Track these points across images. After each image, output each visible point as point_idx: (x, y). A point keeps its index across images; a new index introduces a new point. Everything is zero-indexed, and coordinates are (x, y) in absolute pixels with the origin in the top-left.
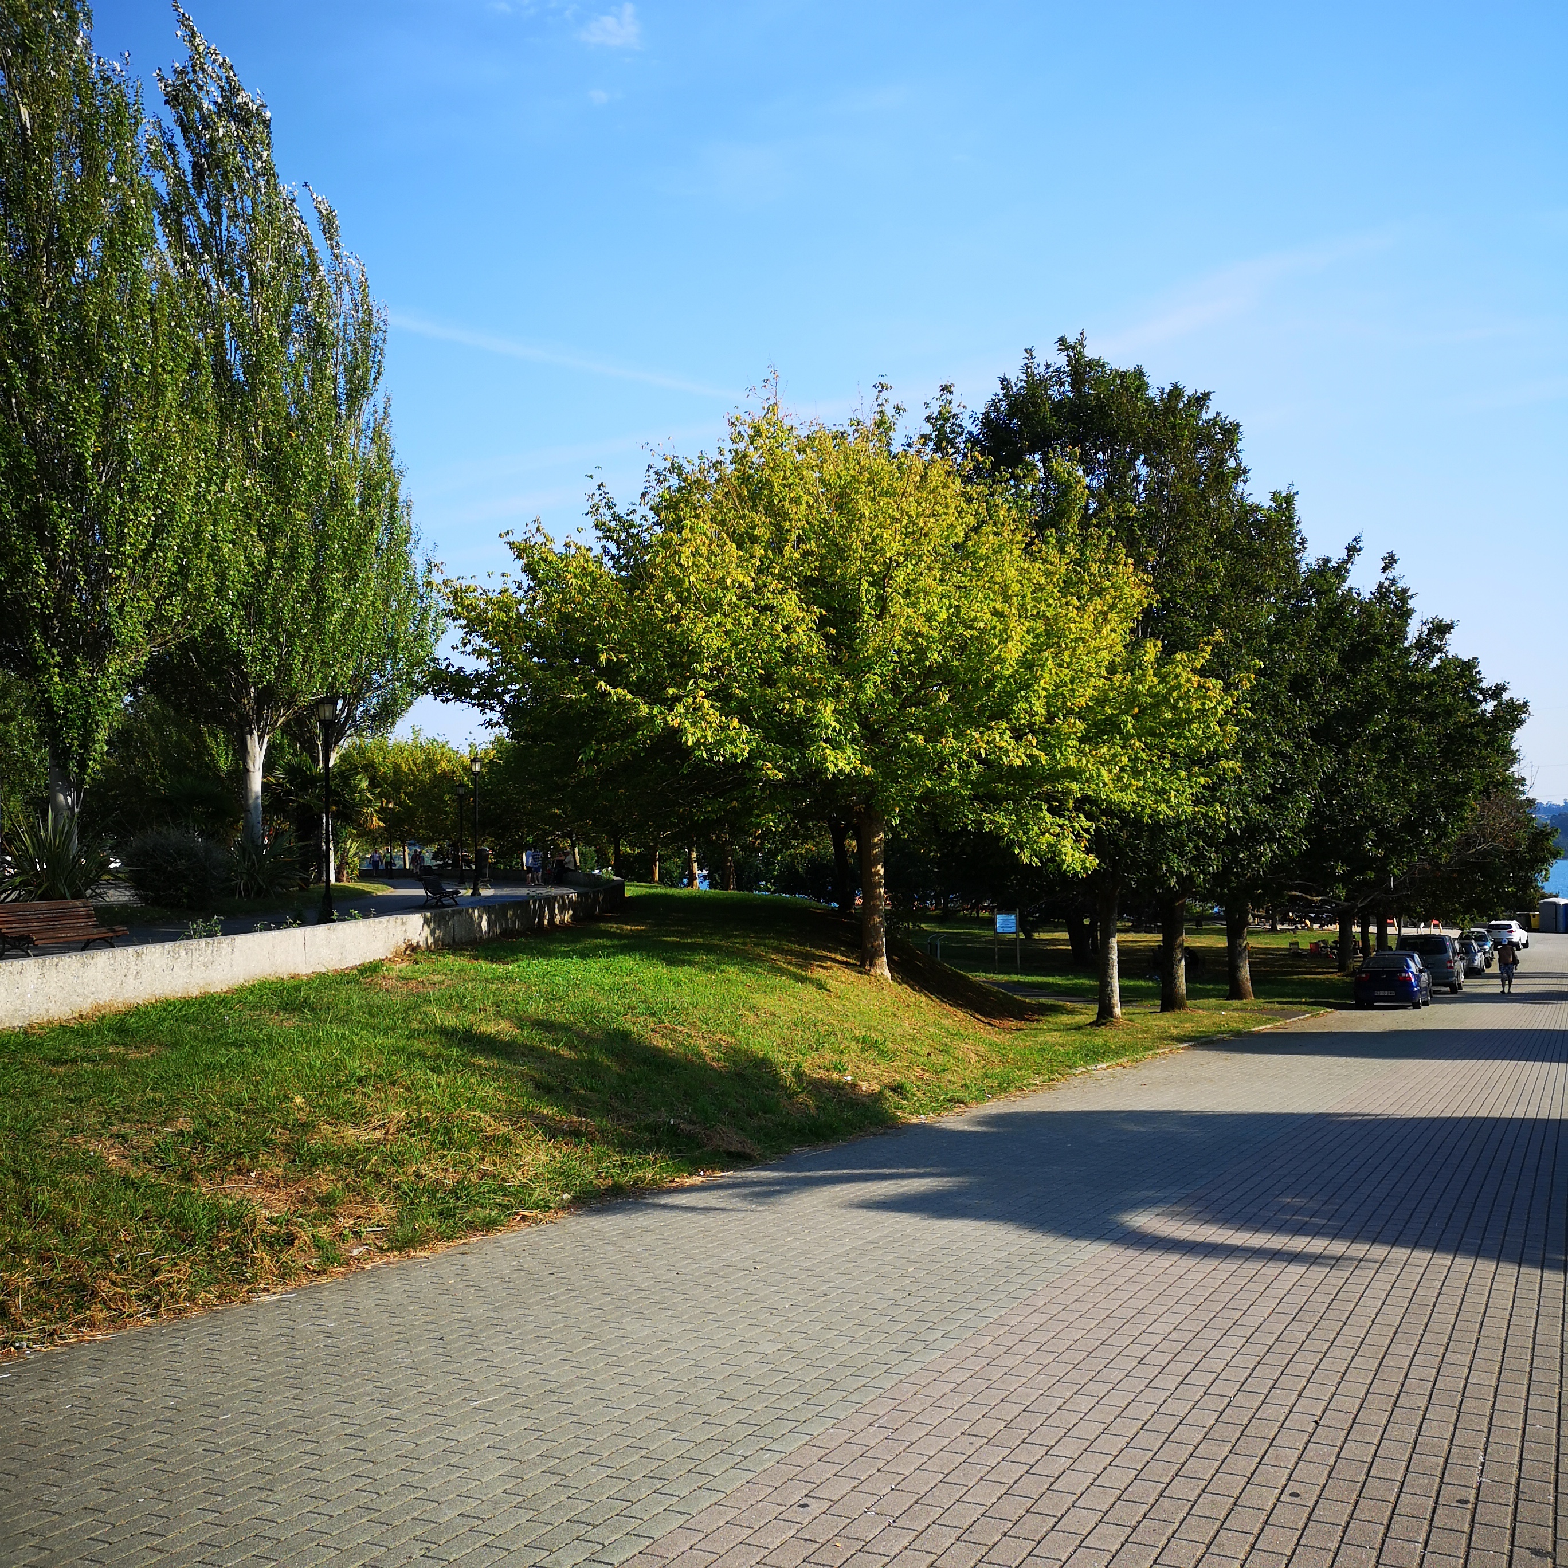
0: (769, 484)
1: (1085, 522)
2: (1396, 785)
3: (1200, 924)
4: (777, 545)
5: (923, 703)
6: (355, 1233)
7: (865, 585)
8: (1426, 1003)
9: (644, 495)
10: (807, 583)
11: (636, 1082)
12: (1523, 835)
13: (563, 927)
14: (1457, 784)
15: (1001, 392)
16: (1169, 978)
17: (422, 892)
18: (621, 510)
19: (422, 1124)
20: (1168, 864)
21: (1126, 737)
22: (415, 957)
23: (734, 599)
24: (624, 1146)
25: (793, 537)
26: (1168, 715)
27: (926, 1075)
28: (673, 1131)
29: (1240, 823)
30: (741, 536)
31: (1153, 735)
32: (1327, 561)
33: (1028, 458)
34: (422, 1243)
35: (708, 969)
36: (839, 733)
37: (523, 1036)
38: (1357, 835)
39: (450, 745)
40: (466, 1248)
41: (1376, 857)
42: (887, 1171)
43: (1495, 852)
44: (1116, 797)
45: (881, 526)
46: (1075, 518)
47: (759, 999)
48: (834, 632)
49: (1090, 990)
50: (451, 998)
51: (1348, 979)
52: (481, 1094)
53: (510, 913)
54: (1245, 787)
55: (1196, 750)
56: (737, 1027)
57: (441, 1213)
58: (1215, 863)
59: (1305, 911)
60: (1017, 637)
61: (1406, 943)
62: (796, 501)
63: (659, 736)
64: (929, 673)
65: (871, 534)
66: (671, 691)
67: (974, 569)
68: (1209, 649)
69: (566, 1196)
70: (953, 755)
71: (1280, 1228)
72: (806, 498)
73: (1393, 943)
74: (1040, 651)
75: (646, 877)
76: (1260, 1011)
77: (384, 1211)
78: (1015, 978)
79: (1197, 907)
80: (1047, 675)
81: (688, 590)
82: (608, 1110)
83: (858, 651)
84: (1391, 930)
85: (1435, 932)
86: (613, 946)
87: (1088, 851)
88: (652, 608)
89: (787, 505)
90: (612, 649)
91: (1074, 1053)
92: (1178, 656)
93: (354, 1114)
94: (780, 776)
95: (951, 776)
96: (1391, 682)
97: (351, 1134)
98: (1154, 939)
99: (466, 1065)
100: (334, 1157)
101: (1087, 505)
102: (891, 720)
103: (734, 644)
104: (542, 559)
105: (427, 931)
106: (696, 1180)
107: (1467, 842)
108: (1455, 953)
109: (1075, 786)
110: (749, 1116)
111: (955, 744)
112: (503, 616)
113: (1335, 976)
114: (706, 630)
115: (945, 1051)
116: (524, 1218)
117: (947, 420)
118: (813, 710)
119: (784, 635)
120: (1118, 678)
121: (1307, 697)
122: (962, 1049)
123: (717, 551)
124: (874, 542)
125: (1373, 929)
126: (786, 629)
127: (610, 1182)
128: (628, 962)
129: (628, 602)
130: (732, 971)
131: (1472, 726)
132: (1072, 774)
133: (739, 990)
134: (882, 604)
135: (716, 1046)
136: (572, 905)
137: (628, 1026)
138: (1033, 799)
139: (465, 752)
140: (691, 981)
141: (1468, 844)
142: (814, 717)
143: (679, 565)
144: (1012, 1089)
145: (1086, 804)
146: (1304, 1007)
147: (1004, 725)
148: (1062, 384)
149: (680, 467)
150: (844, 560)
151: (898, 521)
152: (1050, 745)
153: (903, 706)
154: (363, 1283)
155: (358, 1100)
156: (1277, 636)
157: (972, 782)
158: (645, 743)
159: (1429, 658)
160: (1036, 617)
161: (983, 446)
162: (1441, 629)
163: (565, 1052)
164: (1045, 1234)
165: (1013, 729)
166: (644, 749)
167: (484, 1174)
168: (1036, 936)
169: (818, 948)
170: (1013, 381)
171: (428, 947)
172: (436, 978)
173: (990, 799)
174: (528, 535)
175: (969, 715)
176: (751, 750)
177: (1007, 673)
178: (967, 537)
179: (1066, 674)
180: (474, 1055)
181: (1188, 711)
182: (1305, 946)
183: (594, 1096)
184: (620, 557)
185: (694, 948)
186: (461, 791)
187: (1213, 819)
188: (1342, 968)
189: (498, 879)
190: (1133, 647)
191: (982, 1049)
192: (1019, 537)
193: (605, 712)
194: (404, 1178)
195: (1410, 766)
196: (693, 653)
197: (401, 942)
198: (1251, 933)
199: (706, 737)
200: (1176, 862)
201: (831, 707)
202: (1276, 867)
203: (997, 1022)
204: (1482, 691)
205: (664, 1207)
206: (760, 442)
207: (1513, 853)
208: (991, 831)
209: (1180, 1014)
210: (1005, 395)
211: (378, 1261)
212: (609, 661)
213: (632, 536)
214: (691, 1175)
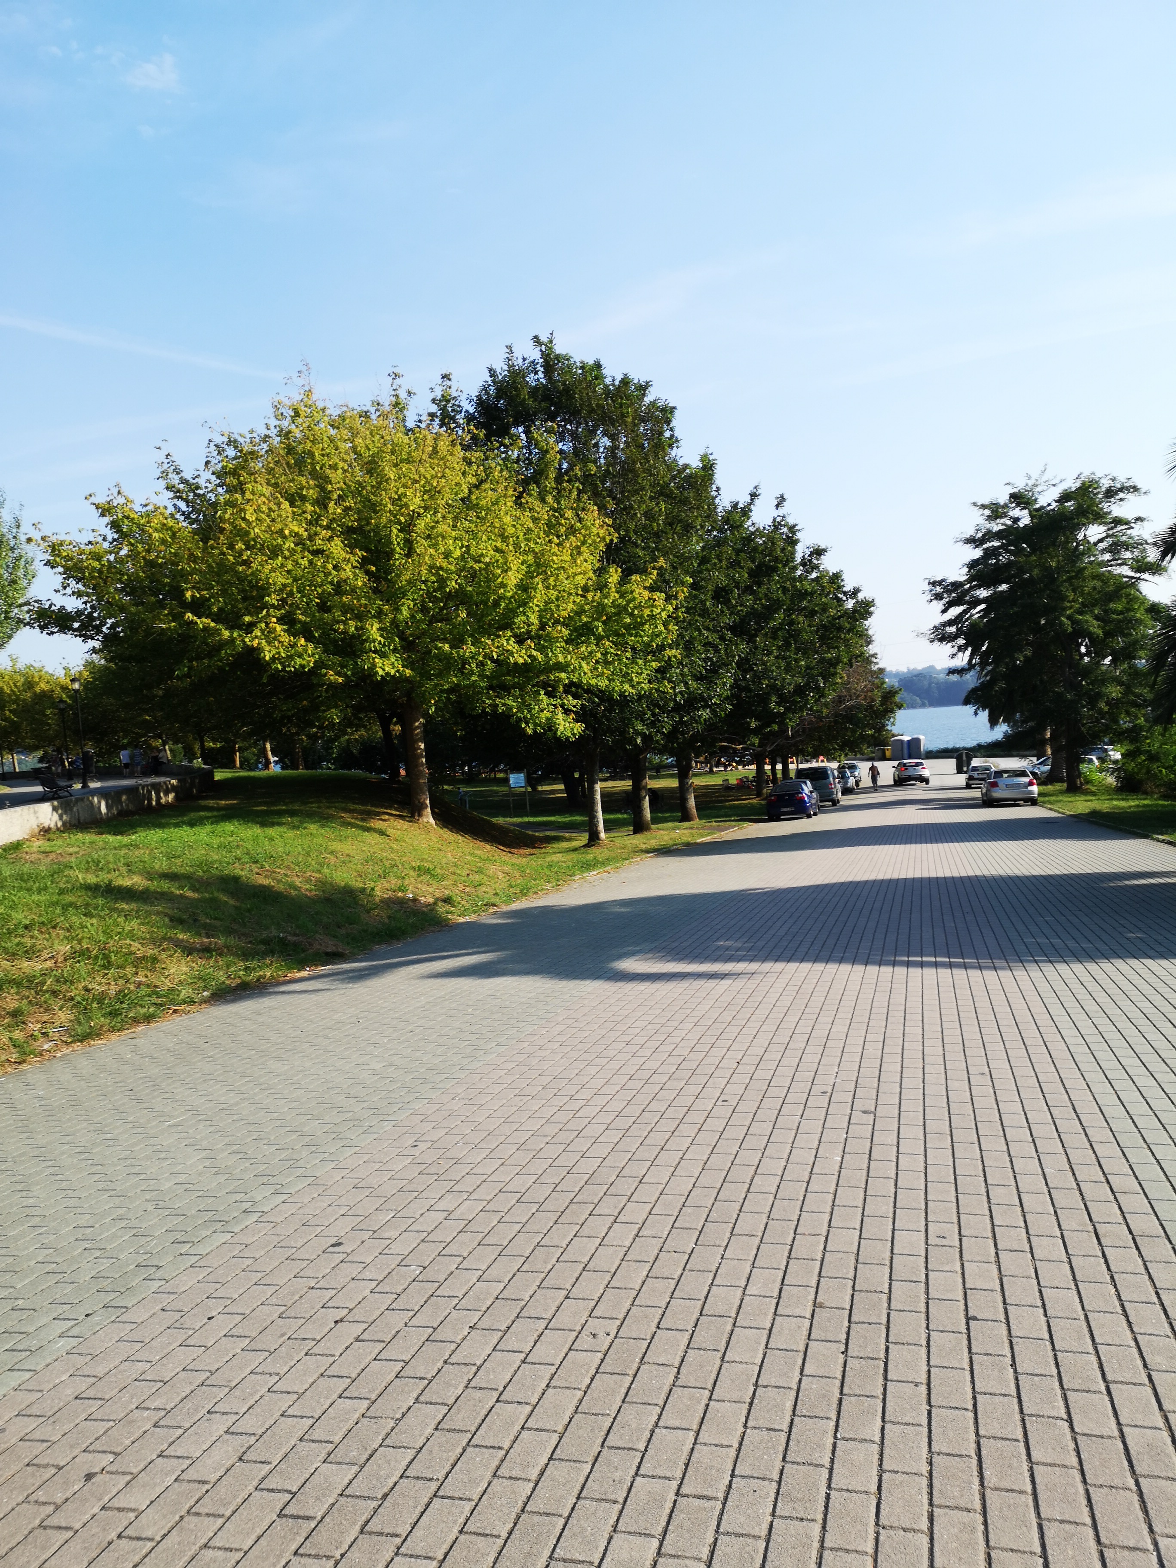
0: (311, 454)
1: (559, 479)
2: (790, 663)
3: (658, 771)
4: (322, 502)
5: (447, 620)
6: (43, 1034)
7: (395, 531)
8: (815, 814)
9: (207, 463)
10: (348, 532)
11: (249, 911)
12: (878, 695)
13: (168, 806)
14: (830, 659)
15: (489, 379)
16: (638, 810)
17: (39, 789)
18: (188, 475)
19: (82, 954)
20: (633, 728)
21: (599, 639)
22: (48, 836)
23: (292, 545)
24: (246, 955)
25: (335, 497)
26: (628, 620)
27: (467, 889)
28: (283, 942)
29: (683, 696)
30: (293, 495)
31: (618, 635)
32: (737, 503)
33: (513, 430)
34: (98, 1035)
35: (294, 827)
36: (384, 645)
37: (153, 885)
38: (764, 700)
39: (46, 669)
40: (134, 1035)
41: (779, 713)
42: (445, 954)
43: (858, 707)
44: (593, 682)
45: (405, 486)
46: (552, 475)
47: (336, 846)
48: (374, 569)
49: (582, 824)
50: (88, 862)
51: (763, 802)
52: (127, 928)
53: (124, 797)
54: (686, 670)
55: (649, 645)
56: (322, 866)
57: (110, 1014)
58: (667, 723)
59: (733, 757)
60: (514, 568)
61: (800, 773)
62: (334, 467)
63: (239, 654)
64: (449, 596)
65: (396, 493)
66: (247, 619)
67: (478, 517)
68: (655, 572)
69: (206, 994)
70: (472, 658)
71: (716, 960)
72: (341, 464)
73: (792, 774)
74: (532, 578)
75: (229, 764)
76: (703, 828)
77: (64, 1016)
78: (526, 819)
79: (656, 759)
80: (538, 596)
81: (254, 540)
82: (229, 932)
83: (394, 583)
84: (792, 766)
85: (821, 765)
86: (215, 817)
87: (576, 721)
88: (224, 554)
89: (328, 471)
90: (193, 587)
91: (574, 866)
92: (634, 577)
93: (26, 952)
94: (340, 680)
95: (472, 673)
96: (785, 590)
97: (26, 965)
98: (625, 785)
99: (112, 910)
100: (17, 983)
101: (560, 465)
102: (423, 634)
103: (295, 580)
104: (124, 516)
105: (56, 817)
106: (304, 974)
107: (840, 700)
108: (834, 778)
109: (563, 675)
110: (339, 927)
111: (473, 649)
112: (96, 564)
113: (755, 801)
114: (273, 570)
115: (480, 871)
116: (175, 1011)
117: (448, 401)
118: (362, 628)
119: (334, 572)
120: (590, 596)
121: (727, 602)
122: (492, 869)
123: (275, 507)
124: (399, 499)
125: (779, 767)
126: (335, 567)
127: (239, 981)
128: (229, 827)
129: (204, 550)
130: (313, 828)
131: (839, 618)
132: (561, 667)
133: (320, 840)
134: (409, 544)
135: (308, 881)
136: (174, 789)
137: (238, 872)
138: (533, 686)
139: (60, 673)
140: (281, 837)
141: (840, 702)
142: (363, 634)
143: (244, 519)
144: (531, 894)
145: (574, 689)
146: (733, 823)
147: (509, 633)
148: (536, 373)
149: (235, 441)
150: (376, 512)
151: (416, 482)
152: (544, 647)
153: (430, 623)
154: (57, 1065)
155: (28, 942)
156: (704, 561)
157: (487, 677)
158: (228, 659)
159: (810, 573)
160: (525, 553)
161: (479, 422)
162: (819, 552)
163: (190, 894)
164: (560, 979)
165: (515, 636)
166: (228, 664)
167: (139, 984)
168: (540, 788)
169: (377, 807)
170: (498, 371)
171: (58, 829)
172: (71, 850)
173: (500, 687)
174: (111, 497)
175: (482, 627)
176: (316, 661)
177: (509, 594)
178: (470, 492)
179: (553, 594)
180: (116, 902)
181: (642, 617)
182: (733, 781)
183: (217, 923)
184: (190, 513)
185: (280, 813)
186: (62, 706)
187: (664, 692)
188: (759, 794)
189: (102, 775)
190: (600, 572)
191: (506, 869)
192: (511, 492)
193: (191, 637)
194: (76, 991)
195: (798, 649)
196: (262, 588)
197: (35, 826)
198: (695, 775)
199: (279, 653)
200: (640, 727)
201: (376, 626)
202: (710, 726)
203: (513, 850)
204: (845, 593)
205: (283, 993)
206: (300, 420)
207: (871, 707)
208: (503, 712)
209: (647, 834)
210: (493, 381)
211: (66, 1050)
212: (193, 596)
213: (199, 495)
214: (299, 970)
